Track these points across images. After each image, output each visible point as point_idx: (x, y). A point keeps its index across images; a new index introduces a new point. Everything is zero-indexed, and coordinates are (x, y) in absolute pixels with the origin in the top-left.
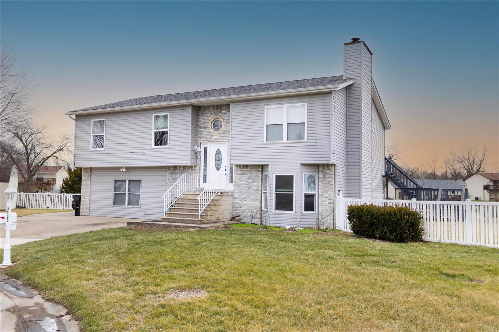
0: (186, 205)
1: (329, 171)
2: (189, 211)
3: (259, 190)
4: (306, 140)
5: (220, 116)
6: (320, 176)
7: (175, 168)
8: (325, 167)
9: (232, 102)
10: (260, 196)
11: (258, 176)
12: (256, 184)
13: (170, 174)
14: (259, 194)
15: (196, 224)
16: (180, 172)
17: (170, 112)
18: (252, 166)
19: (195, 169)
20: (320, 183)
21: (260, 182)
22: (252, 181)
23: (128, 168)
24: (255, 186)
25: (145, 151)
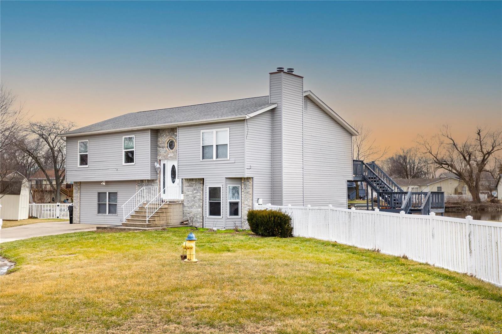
0: (142, 213)
1: (248, 183)
2: (143, 217)
3: (201, 200)
4: (228, 158)
5: (173, 137)
6: (243, 187)
7: (142, 181)
8: (246, 179)
9: (179, 127)
10: (202, 204)
11: (201, 188)
12: (199, 194)
13: (138, 187)
14: (201, 202)
15: (144, 227)
16: (145, 185)
17: (136, 135)
18: (196, 179)
19: (156, 182)
20: (242, 193)
21: (202, 193)
22: (196, 192)
23: (107, 183)
24: (198, 195)
25: (118, 167)
